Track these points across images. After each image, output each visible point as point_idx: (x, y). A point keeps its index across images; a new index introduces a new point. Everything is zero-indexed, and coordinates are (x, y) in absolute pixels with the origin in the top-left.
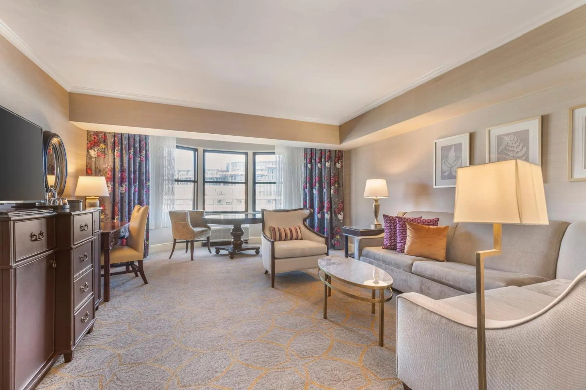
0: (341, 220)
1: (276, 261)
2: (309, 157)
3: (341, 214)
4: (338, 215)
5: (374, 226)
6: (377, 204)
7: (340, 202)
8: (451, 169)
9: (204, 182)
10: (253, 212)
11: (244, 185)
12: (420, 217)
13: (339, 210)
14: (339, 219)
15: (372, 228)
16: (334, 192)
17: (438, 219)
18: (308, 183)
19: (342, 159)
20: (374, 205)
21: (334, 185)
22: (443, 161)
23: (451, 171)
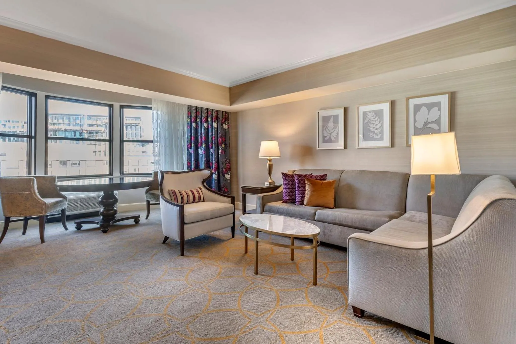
0: (228, 180)
1: (186, 226)
2: (193, 115)
3: (228, 174)
4: (225, 175)
5: (268, 183)
6: (271, 163)
7: (228, 162)
8: (330, 135)
9: (47, 138)
10: (120, 175)
11: (107, 143)
12: (311, 174)
13: (226, 170)
14: (227, 179)
15: (266, 185)
16: (222, 153)
17: (327, 174)
18: (192, 143)
19: (228, 120)
20: (268, 164)
21: (222, 146)
22: (324, 128)
23: (330, 137)
